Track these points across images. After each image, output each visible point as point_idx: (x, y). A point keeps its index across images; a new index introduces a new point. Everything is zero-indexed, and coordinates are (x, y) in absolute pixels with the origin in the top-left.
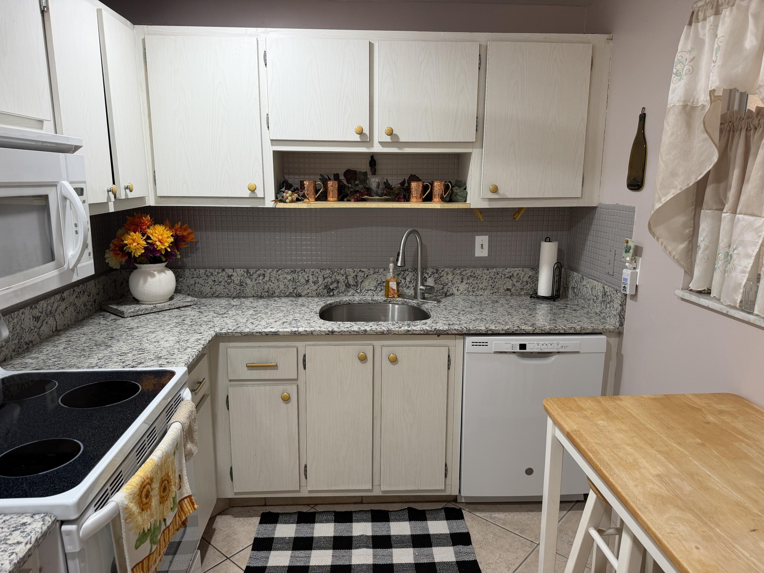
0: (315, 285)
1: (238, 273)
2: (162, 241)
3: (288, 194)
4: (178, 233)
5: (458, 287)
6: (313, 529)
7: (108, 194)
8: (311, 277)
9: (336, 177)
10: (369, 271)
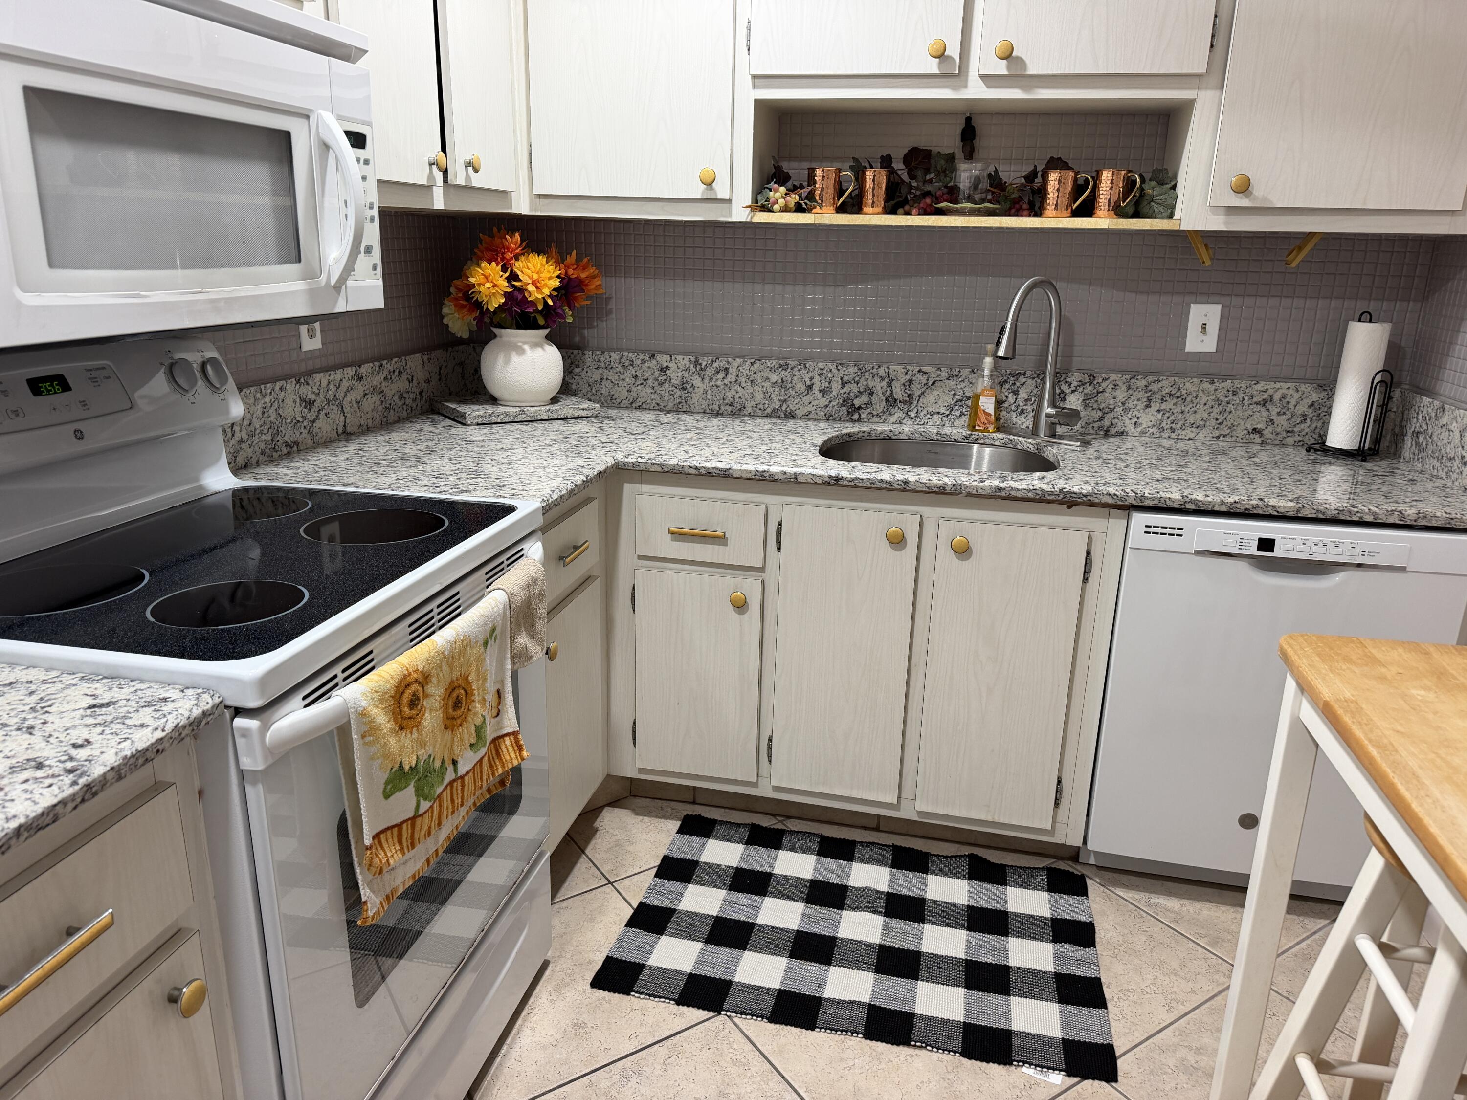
0: (823, 397)
1: (679, 364)
2: (538, 285)
3: (778, 194)
4: (571, 272)
5: (1138, 418)
6: (775, 859)
7: (431, 170)
8: (817, 379)
9: (886, 162)
10: (939, 372)
